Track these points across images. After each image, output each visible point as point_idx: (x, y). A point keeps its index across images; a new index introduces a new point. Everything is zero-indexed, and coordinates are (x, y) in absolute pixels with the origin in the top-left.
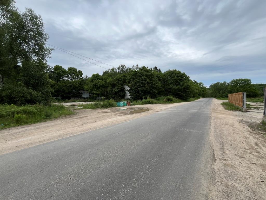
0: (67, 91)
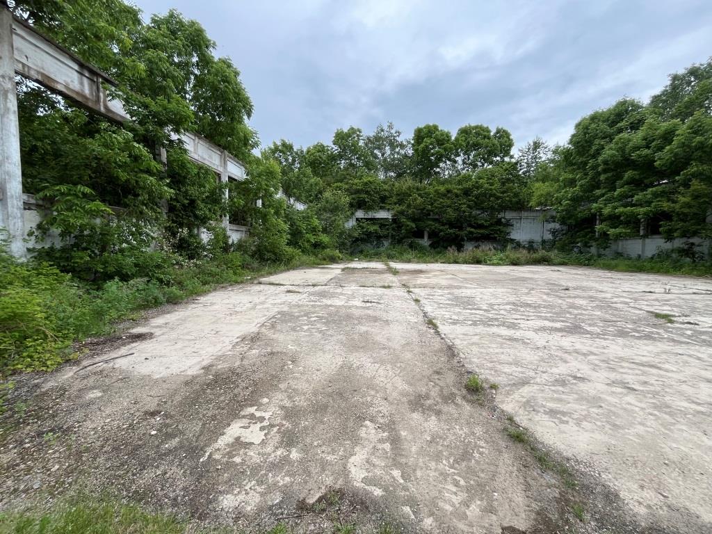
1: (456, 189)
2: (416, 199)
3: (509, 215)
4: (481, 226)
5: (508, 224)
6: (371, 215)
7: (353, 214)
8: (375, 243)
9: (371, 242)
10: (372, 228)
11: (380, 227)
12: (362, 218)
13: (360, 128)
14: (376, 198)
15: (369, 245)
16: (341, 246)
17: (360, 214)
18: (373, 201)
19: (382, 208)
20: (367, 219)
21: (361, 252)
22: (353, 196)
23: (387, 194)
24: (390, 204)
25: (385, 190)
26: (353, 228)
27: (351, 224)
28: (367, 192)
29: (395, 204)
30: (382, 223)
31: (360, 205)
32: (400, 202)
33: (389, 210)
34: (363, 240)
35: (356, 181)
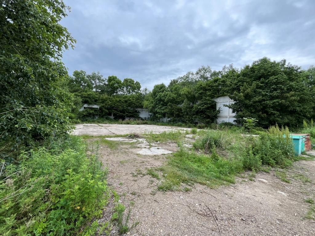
0: (121, 108)
1: (123, 100)
2: (108, 102)
3: (139, 109)
4: (130, 113)
5: (139, 112)
6: (90, 106)
7: (83, 106)
8: (92, 117)
10: (91, 112)
11: (94, 111)
12: (87, 108)
14: (93, 100)
15: (90, 118)
16: (79, 118)
17: (86, 106)
19: (95, 104)
20: (89, 108)
21: (87, 120)
22: (83, 99)
23: (97, 99)
24: (99, 103)
25: (97, 97)
26: (83, 111)
27: (82, 109)
28: (89, 98)
29: (101, 103)
31: (85, 102)
32: (103, 102)
33: (98, 105)
34: (87, 116)
35: (84, 93)
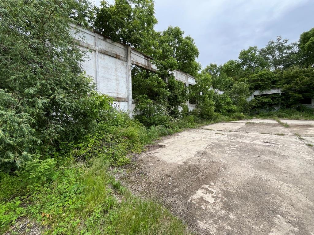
2: (302, 79)
6: (264, 92)
7: (252, 93)
8: (268, 108)
9: (265, 108)
10: (266, 100)
11: (272, 99)
12: (258, 95)
13: (256, 46)
14: (269, 82)
15: (263, 110)
16: (245, 111)
17: (257, 93)
18: (267, 84)
19: (273, 88)
20: (262, 95)
21: (258, 114)
22: (252, 83)
23: (277, 79)
24: (279, 85)
25: (275, 77)
26: (252, 101)
27: (251, 98)
28: (262, 80)
29: (284, 84)
30: (274, 96)
31: (257, 88)
32: (288, 82)
33: (278, 88)
34: (259, 107)
35: (253, 75)
